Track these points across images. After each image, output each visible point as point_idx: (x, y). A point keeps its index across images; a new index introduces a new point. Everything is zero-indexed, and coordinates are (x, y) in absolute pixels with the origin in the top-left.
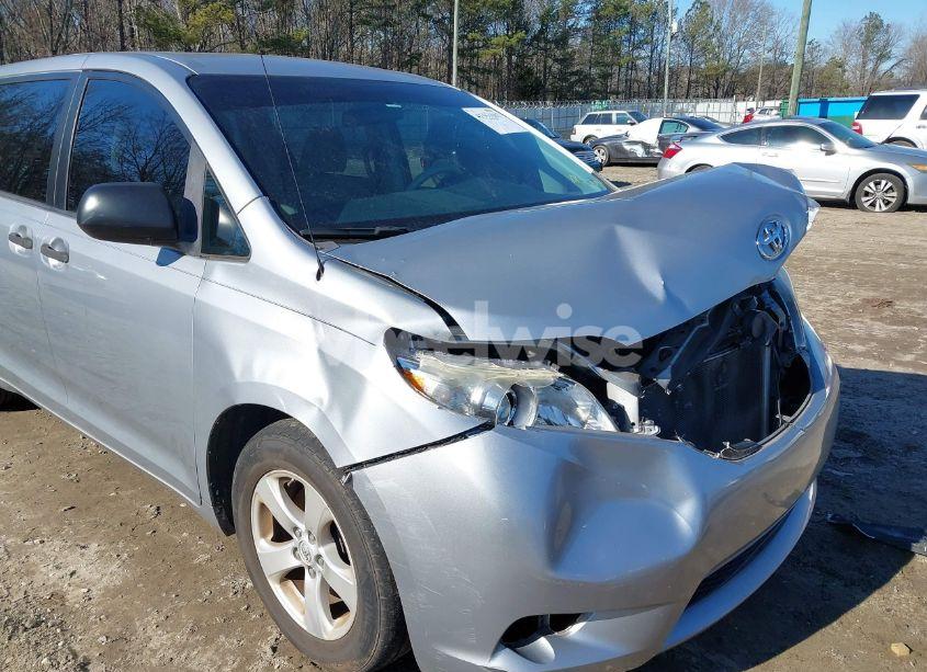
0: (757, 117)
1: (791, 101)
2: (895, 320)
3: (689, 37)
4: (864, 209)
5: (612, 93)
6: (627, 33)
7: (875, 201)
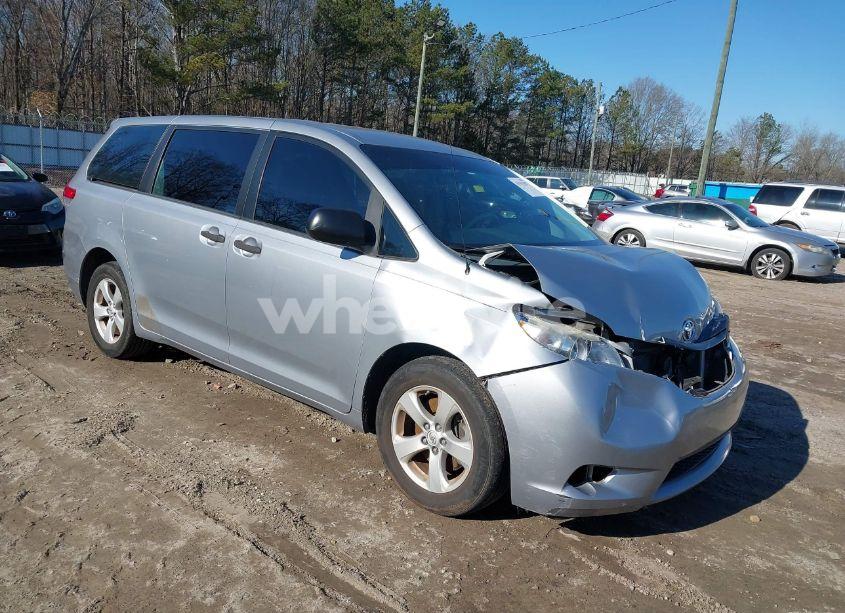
0: (667, 192)
1: (699, 182)
2: (781, 357)
3: (612, 118)
4: (757, 276)
5: (543, 160)
6: (560, 110)
7: (766, 271)
